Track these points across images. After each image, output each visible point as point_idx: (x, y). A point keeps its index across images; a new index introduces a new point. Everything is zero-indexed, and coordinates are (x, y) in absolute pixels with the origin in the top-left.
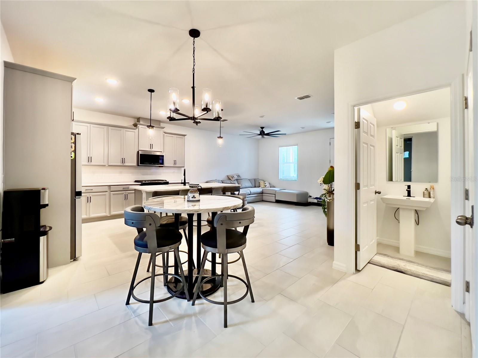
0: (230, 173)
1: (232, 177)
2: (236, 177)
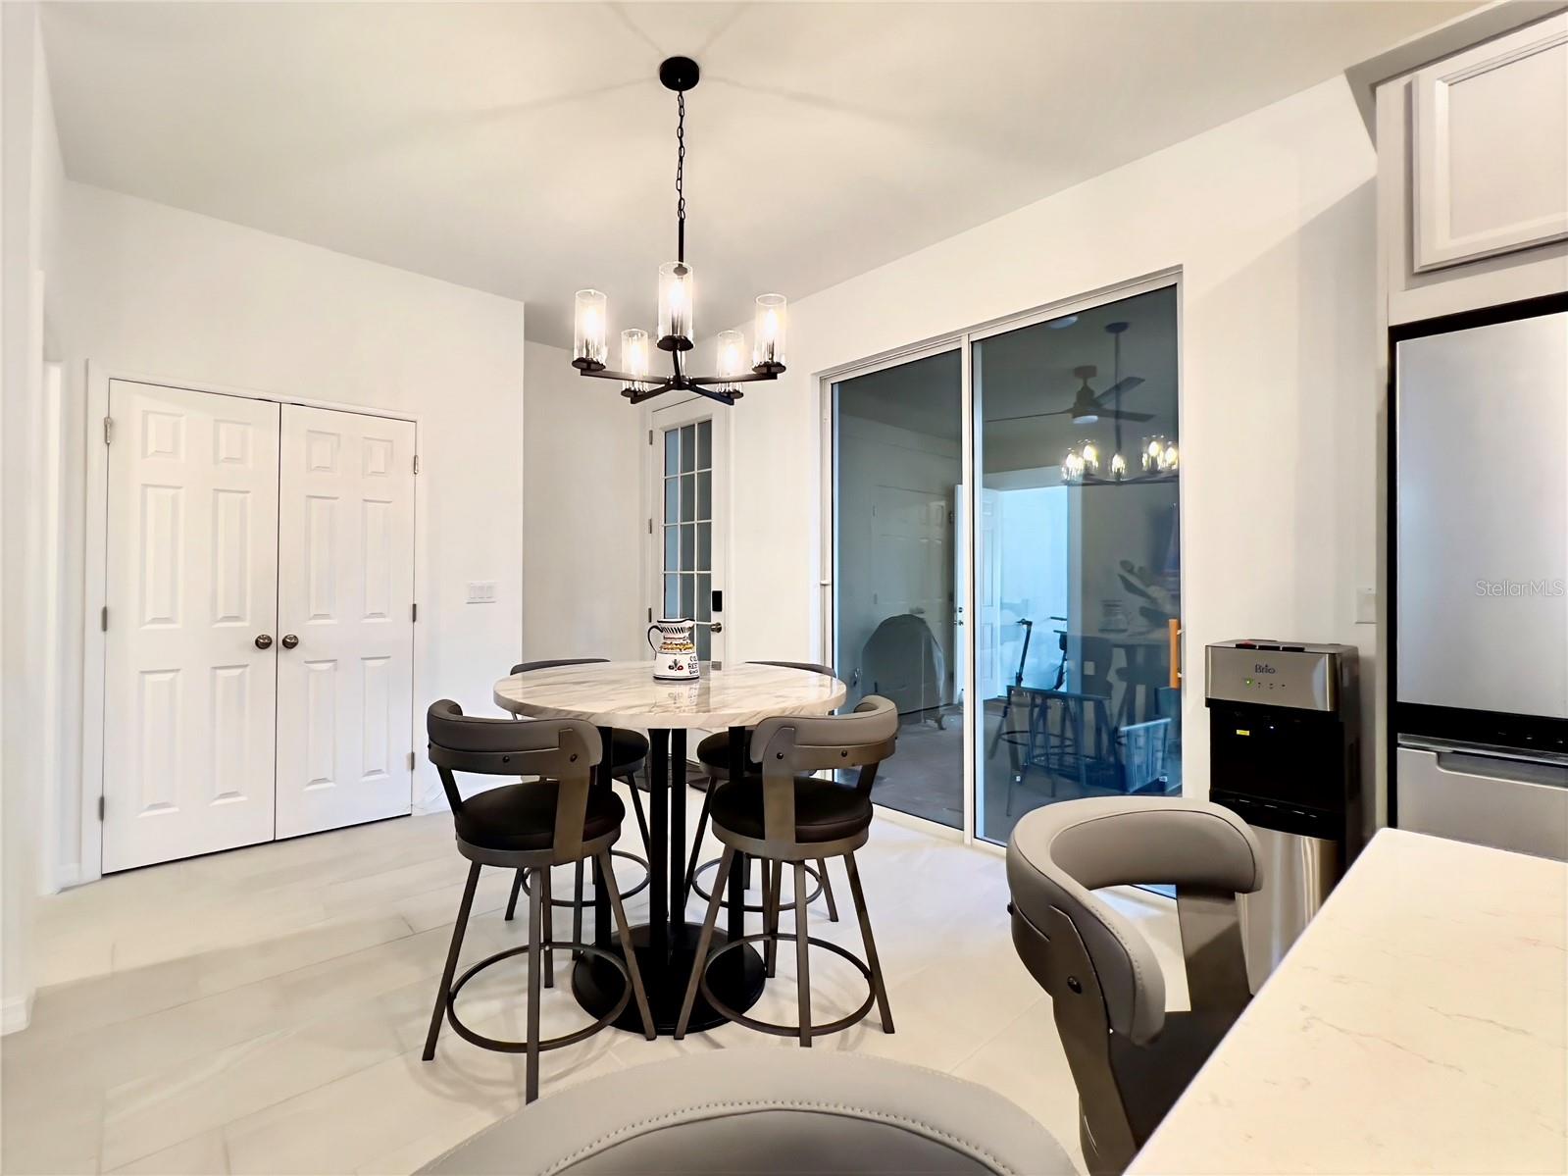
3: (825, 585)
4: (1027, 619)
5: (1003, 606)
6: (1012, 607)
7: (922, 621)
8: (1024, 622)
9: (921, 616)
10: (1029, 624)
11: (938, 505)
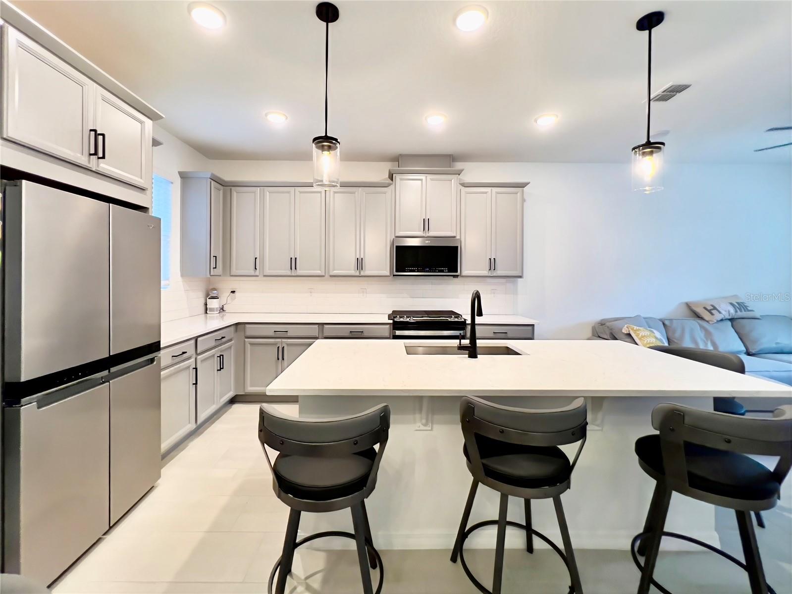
0: (698, 295)
1: (710, 311)
2: (727, 310)
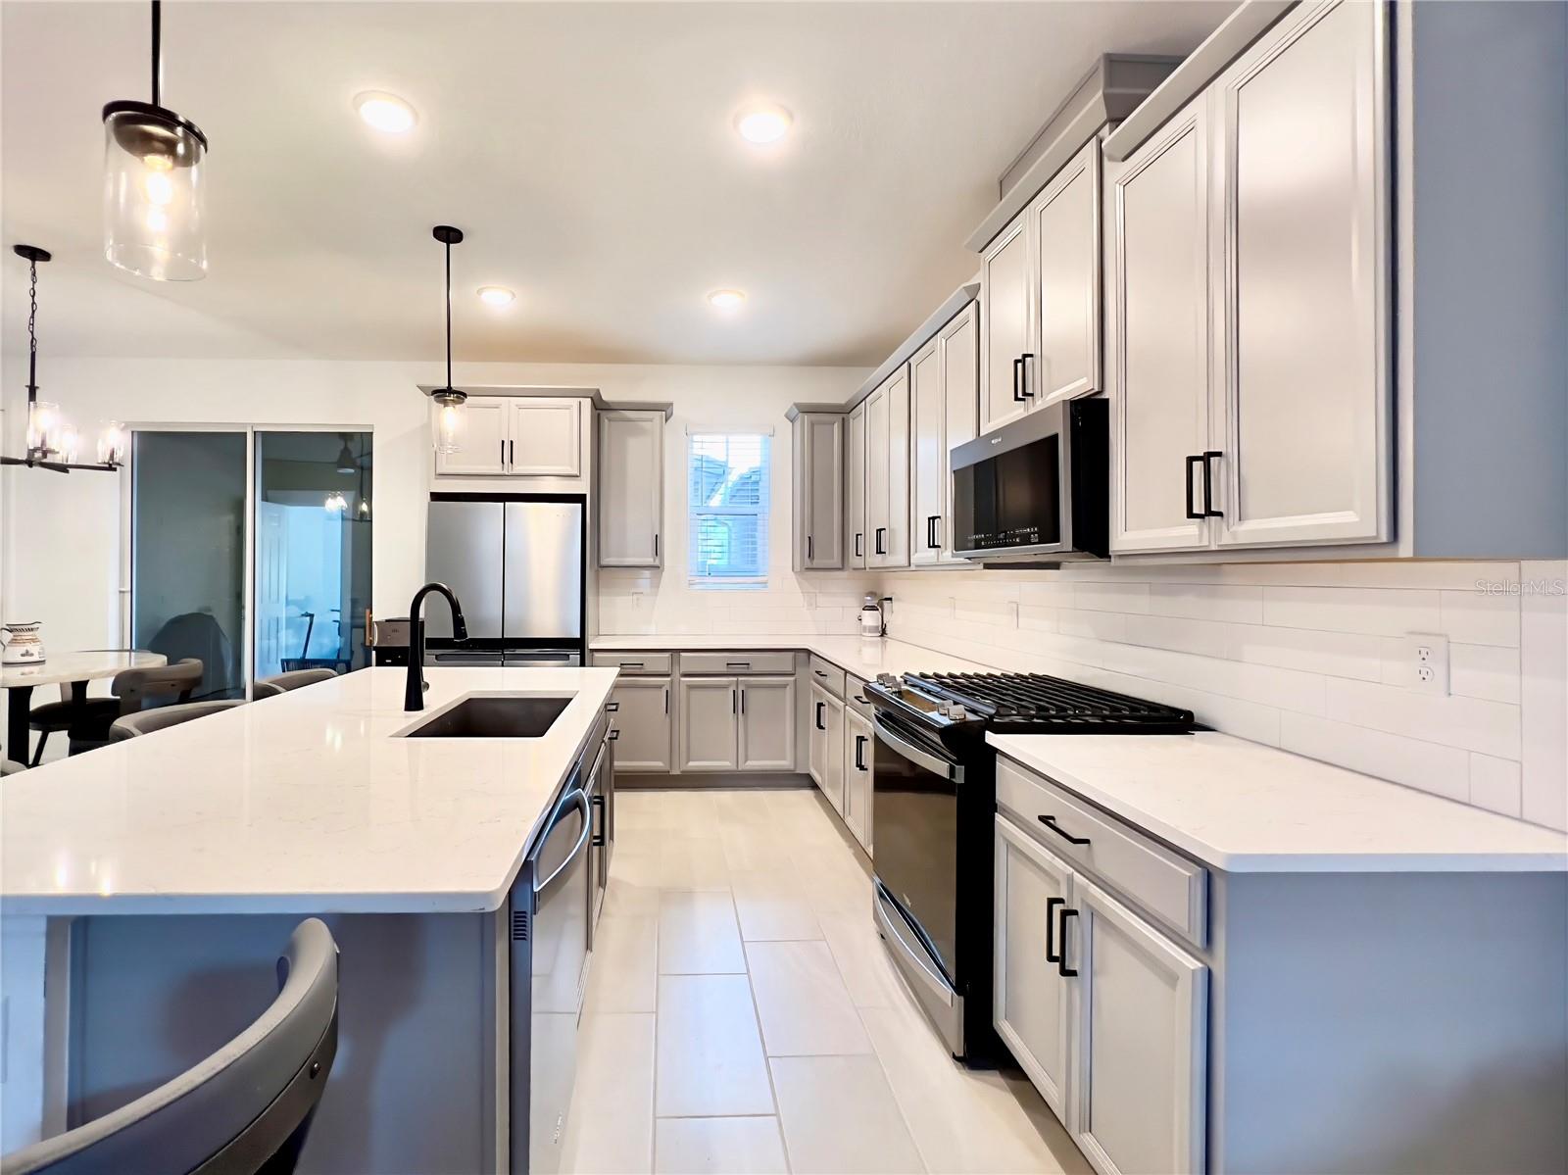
3: (123, 592)
4: (309, 612)
5: (288, 603)
6: (297, 603)
7: (211, 617)
8: (307, 615)
9: (209, 614)
10: (312, 616)
11: (229, 519)
